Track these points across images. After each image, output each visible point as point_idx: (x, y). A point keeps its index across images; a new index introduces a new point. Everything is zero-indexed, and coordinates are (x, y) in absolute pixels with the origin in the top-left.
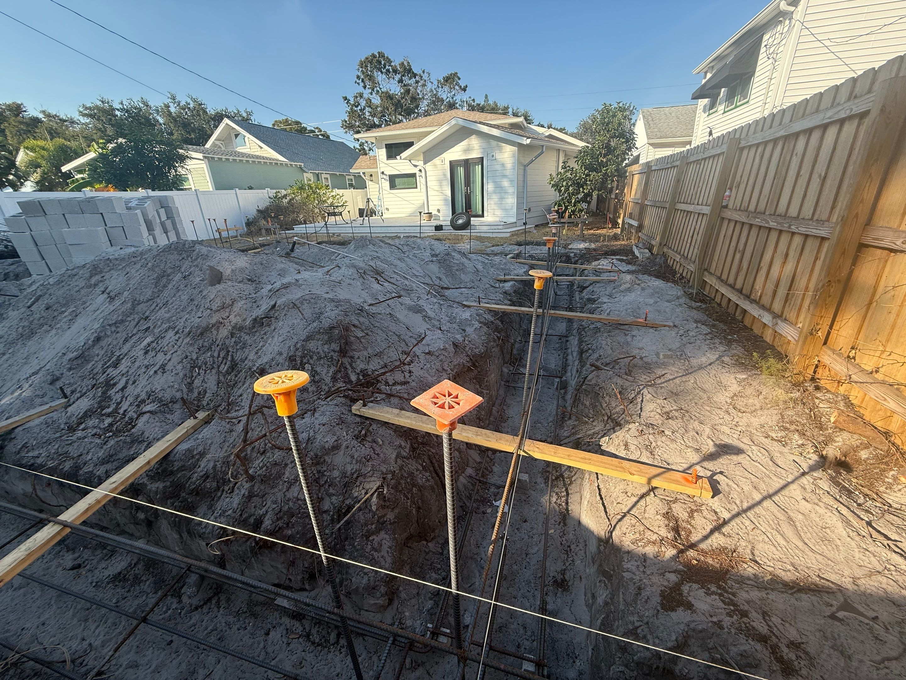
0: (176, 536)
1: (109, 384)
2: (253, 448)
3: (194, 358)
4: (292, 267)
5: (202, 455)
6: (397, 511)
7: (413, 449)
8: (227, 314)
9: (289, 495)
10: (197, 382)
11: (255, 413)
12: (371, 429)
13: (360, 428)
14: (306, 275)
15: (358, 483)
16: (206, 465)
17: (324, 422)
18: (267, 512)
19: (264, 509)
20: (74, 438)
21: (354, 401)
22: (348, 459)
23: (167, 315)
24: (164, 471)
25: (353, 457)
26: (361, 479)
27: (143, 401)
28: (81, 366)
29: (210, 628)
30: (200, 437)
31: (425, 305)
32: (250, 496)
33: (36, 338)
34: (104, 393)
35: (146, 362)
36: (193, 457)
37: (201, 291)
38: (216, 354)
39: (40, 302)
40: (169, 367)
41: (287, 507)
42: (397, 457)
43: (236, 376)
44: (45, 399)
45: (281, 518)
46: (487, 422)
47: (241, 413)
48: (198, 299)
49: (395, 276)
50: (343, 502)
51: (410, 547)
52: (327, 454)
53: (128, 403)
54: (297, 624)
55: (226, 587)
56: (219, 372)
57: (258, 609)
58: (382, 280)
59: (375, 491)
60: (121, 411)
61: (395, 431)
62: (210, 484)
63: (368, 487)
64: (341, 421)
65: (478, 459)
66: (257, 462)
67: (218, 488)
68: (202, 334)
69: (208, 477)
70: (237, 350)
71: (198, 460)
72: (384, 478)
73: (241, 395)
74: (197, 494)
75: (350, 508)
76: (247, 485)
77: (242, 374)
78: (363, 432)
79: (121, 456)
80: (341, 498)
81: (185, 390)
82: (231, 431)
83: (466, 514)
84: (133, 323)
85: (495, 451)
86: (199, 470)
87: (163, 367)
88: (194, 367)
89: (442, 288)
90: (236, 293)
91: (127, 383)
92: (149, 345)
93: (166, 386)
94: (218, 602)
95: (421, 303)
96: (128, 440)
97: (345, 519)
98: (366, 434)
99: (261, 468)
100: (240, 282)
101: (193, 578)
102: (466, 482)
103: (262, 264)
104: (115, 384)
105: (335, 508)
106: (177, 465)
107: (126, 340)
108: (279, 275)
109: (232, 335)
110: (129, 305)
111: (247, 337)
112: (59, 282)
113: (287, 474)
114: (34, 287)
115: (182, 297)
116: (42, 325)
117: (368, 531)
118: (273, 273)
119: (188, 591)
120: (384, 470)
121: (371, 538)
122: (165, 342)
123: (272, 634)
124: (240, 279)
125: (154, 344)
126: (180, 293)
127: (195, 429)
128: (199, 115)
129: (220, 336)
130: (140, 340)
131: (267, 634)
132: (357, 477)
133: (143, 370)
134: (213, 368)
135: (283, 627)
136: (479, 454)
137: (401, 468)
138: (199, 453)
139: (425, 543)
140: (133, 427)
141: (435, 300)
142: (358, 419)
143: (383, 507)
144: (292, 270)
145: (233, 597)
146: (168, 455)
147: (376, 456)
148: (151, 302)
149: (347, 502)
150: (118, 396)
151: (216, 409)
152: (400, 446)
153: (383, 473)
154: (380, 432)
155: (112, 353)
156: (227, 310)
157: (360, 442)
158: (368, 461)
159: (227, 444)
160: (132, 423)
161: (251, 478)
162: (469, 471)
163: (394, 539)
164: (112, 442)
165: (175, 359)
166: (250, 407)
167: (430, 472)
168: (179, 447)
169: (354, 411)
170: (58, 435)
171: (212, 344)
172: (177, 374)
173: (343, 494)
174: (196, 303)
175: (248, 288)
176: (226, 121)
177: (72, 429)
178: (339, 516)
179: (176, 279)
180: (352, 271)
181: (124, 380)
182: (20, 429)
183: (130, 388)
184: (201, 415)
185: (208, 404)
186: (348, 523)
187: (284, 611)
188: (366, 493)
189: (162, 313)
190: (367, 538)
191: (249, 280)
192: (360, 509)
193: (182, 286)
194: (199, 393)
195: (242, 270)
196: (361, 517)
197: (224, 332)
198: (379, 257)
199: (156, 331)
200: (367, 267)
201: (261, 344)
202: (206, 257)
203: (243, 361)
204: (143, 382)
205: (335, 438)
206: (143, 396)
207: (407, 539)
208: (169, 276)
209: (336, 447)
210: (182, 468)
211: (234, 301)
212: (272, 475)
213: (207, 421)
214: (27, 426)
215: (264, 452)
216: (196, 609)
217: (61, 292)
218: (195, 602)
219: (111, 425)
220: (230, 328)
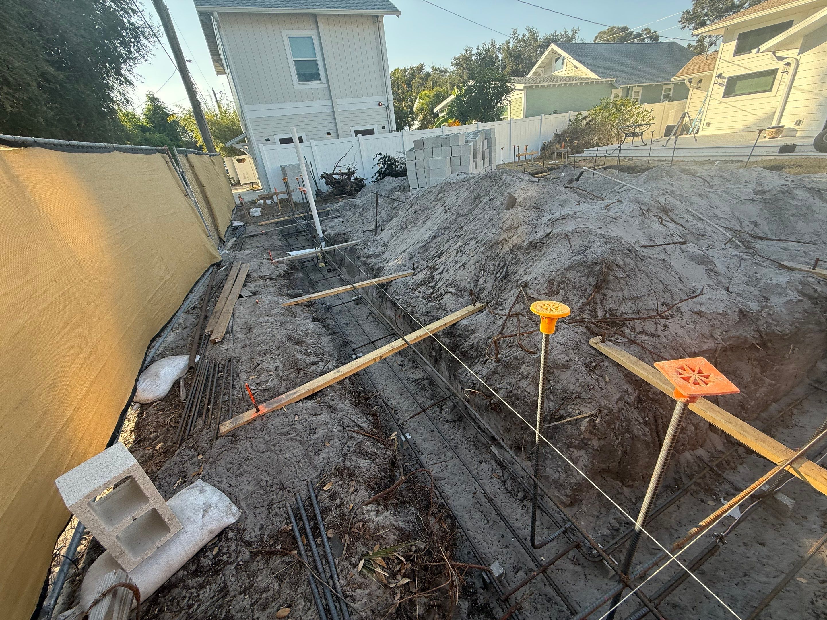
0: (448, 375)
1: (435, 268)
2: (505, 341)
3: (483, 263)
4: (573, 198)
5: (474, 332)
6: (602, 442)
7: (639, 400)
8: (512, 234)
9: (520, 384)
10: (481, 281)
11: (512, 316)
12: (602, 364)
13: (592, 360)
14: (584, 207)
15: (575, 403)
16: (473, 339)
17: (561, 342)
18: (502, 388)
19: (501, 385)
20: (414, 295)
21: (594, 334)
22: (573, 380)
23: (474, 228)
24: (452, 333)
25: (577, 380)
26: (578, 400)
27: (449, 284)
28: (424, 252)
29: (452, 437)
30: (475, 319)
31: (716, 256)
32: (495, 372)
33: (407, 230)
34: (432, 273)
35: (456, 259)
36: (468, 331)
37: (499, 214)
38: (497, 264)
39: (412, 208)
40: (467, 266)
41: (516, 392)
42: (620, 399)
43: (506, 284)
44: (406, 268)
45: (510, 397)
46: (755, 416)
47: (503, 312)
48: (496, 218)
49: (687, 216)
50: (558, 410)
51: (604, 478)
52: (556, 368)
53: (442, 283)
54: (499, 470)
55: (465, 419)
56: (496, 279)
57: (479, 445)
58: (668, 219)
59: (589, 416)
60: (437, 287)
61: (626, 376)
62: (473, 353)
63: (583, 410)
64: (577, 347)
65: (720, 447)
66: (505, 351)
67: (477, 357)
68: (492, 247)
69: (473, 347)
70: (512, 264)
71: (470, 334)
72: (600, 411)
73: (506, 299)
74: (465, 355)
75: (561, 418)
76: (495, 364)
77: (510, 284)
78: (594, 364)
79: (432, 314)
80: (557, 406)
81: (473, 284)
82: (494, 323)
83: (678, 489)
84: (454, 230)
85: (749, 451)
86: (470, 340)
87: (464, 264)
88: (481, 270)
89: (754, 237)
90: (523, 217)
91: (443, 270)
92: (460, 247)
93: (463, 279)
94: (459, 426)
95: (711, 252)
96: (438, 306)
97: (556, 423)
98: (595, 367)
99: (506, 357)
100: (527, 208)
101: (450, 404)
102: (692, 461)
103: (548, 194)
104: (437, 269)
105: (550, 411)
106: (459, 332)
107: (448, 241)
108: (560, 205)
109: (512, 251)
110: (454, 217)
111: (521, 256)
112: (423, 196)
113: (522, 369)
114: (412, 198)
115: (486, 216)
116: (411, 223)
117: (571, 443)
118: (555, 203)
119: (446, 409)
120: (603, 404)
121: (571, 449)
122: (468, 248)
123: (483, 465)
124: (528, 206)
125: (462, 248)
126: (485, 212)
127: (473, 313)
128: (530, 45)
129: (502, 251)
130: (456, 242)
131: (481, 463)
132: (576, 398)
133: (453, 264)
134: (493, 273)
135: (490, 465)
136: (724, 443)
137: (620, 411)
138: (472, 330)
139: (620, 484)
140: (442, 299)
141: (735, 252)
142: (592, 351)
143: (591, 433)
144: (573, 201)
145: (467, 428)
146: (455, 324)
147: (599, 389)
148: (466, 217)
149: (562, 412)
150: (438, 277)
151: (488, 302)
152: (627, 391)
153: (600, 406)
154: (610, 371)
155: (439, 248)
156: (513, 231)
157: (588, 371)
158: (590, 390)
159: (489, 331)
160: (441, 296)
161: (498, 361)
162: (701, 452)
163: (592, 462)
164: (430, 305)
165: (472, 262)
166: (510, 311)
167: (651, 429)
168: (462, 321)
169: (590, 343)
170: (408, 291)
171: (496, 256)
172: (471, 272)
173: (561, 405)
174: (493, 222)
175: (533, 214)
176: (553, 46)
177: (414, 290)
178: (551, 418)
179: (484, 201)
180: (635, 207)
181: (443, 267)
182: (394, 282)
183: (445, 273)
184: (478, 305)
185: (483, 299)
186: (556, 427)
187: (494, 456)
188: (579, 414)
189: (471, 226)
190: (569, 447)
191: (535, 207)
192: (570, 423)
193: (487, 207)
194: (480, 289)
195: (531, 198)
196: (569, 429)
197: (507, 248)
198: (672, 192)
199: (466, 238)
200: (653, 203)
201: (530, 264)
202: (508, 185)
203: (514, 273)
204: (451, 272)
205: (568, 358)
206: (450, 281)
207: (603, 469)
208: (481, 198)
209: (565, 366)
210: (461, 335)
211: (519, 224)
212: (512, 365)
213: (481, 310)
214: (397, 281)
215: (511, 347)
216: (447, 422)
217: (423, 203)
218: (448, 417)
219: (431, 294)
220: (511, 246)
